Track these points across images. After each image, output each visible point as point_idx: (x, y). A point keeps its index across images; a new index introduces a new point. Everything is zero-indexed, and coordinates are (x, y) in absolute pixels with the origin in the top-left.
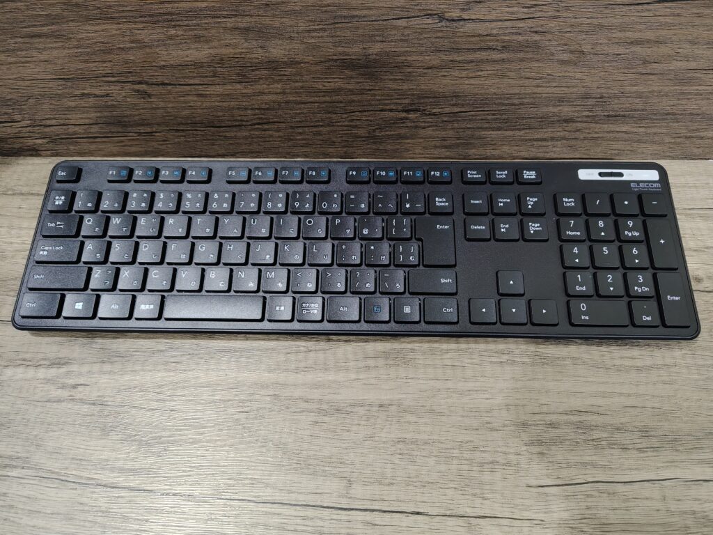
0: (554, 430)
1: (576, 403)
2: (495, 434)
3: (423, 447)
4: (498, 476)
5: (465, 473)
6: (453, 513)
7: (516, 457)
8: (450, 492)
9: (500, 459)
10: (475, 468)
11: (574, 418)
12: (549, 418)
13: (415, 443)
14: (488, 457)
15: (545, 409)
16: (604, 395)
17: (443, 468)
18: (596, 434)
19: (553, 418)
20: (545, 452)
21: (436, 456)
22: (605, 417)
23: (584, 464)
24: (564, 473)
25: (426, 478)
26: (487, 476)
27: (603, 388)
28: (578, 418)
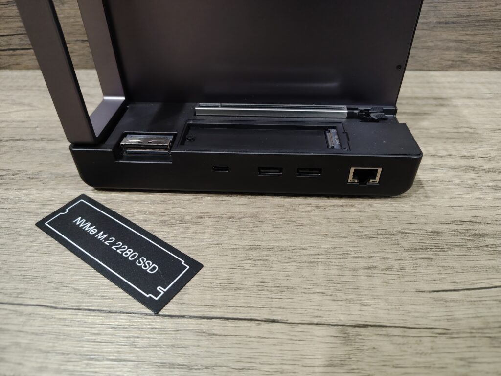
0: (437, 238)
1: (458, 215)
2: (368, 241)
3: (280, 253)
4: (377, 281)
5: (334, 278)
6: (323, 321)
7: (397, 262)
8: (317, 298)
9: (379, 264)
10: (347, 273)
11: (460, 227)
12: (428, 228)
13: (271, 249)
14: (363, 262)
15: (422, 220)
16: (485, 208)
17: (306, 272)
18: (489, 241)
19: (435, 227)
20: (432, 257)
21: (297, 262)
22: (494, 226)
23: (483, 269)
24: (461, 277)
25: (285, 283)
26: (363, 281)
27: (482, 203)
28: (463, 227)
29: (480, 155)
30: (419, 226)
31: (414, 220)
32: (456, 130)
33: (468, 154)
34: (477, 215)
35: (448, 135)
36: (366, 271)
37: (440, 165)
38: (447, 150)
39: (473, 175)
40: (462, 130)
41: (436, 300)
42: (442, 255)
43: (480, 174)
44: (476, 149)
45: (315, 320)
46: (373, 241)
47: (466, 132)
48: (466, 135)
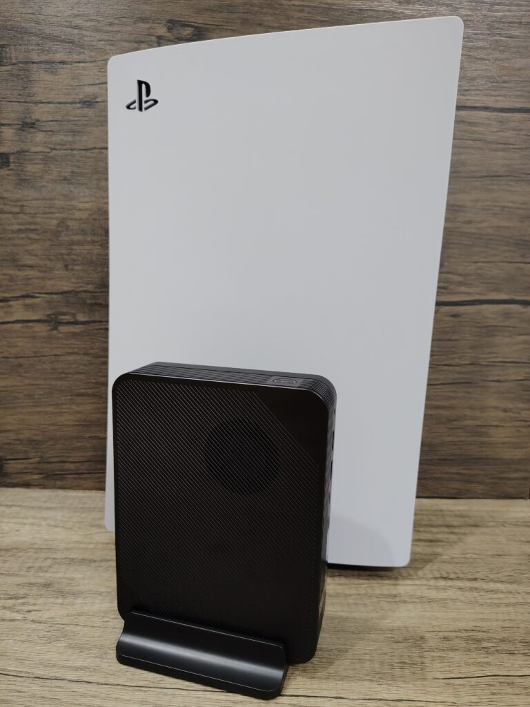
0: (448, 642)
1: (463, 625)
2: (399, 644)
3: (338, 653)
4: (407, 671)
5: (378, 670)
6: (373, 697)
7: (420, 659)
8: (367, 683)
9: (407, 660)
10: (386, 667)
11: (463, 634)
12: (441, 635)
13: (331, 650)
14: (396, 660)
15: (437, 629)
16: (483, 620)
17: (358, 666)
18: (485, 644)
19: (446, 634)
20: (444, 655)
21: (351, 659)
22: (489, 634)
23: (480, 664)
24: (464, 670)
25: (344, 674)
26: (397, 672)
27: (481, 616)
28: (467, 634)
29: (482, 577)
30: (435, 633)
31: (431, 629)
32: (462, 556)
33: (472, 577)
34: (477, 625)
35: (456, 561)
36: (399, 665)
37: (450, 587)
38: (456, 573)
39: (475, 594)
40: (468, 556)
41: (448, 684)
42: (451, 654)
43: (481, 593)
44: (478, 572)
45: (368, 697)
46: (403, 645)
47: (472, 558)
48: (472, 560)
